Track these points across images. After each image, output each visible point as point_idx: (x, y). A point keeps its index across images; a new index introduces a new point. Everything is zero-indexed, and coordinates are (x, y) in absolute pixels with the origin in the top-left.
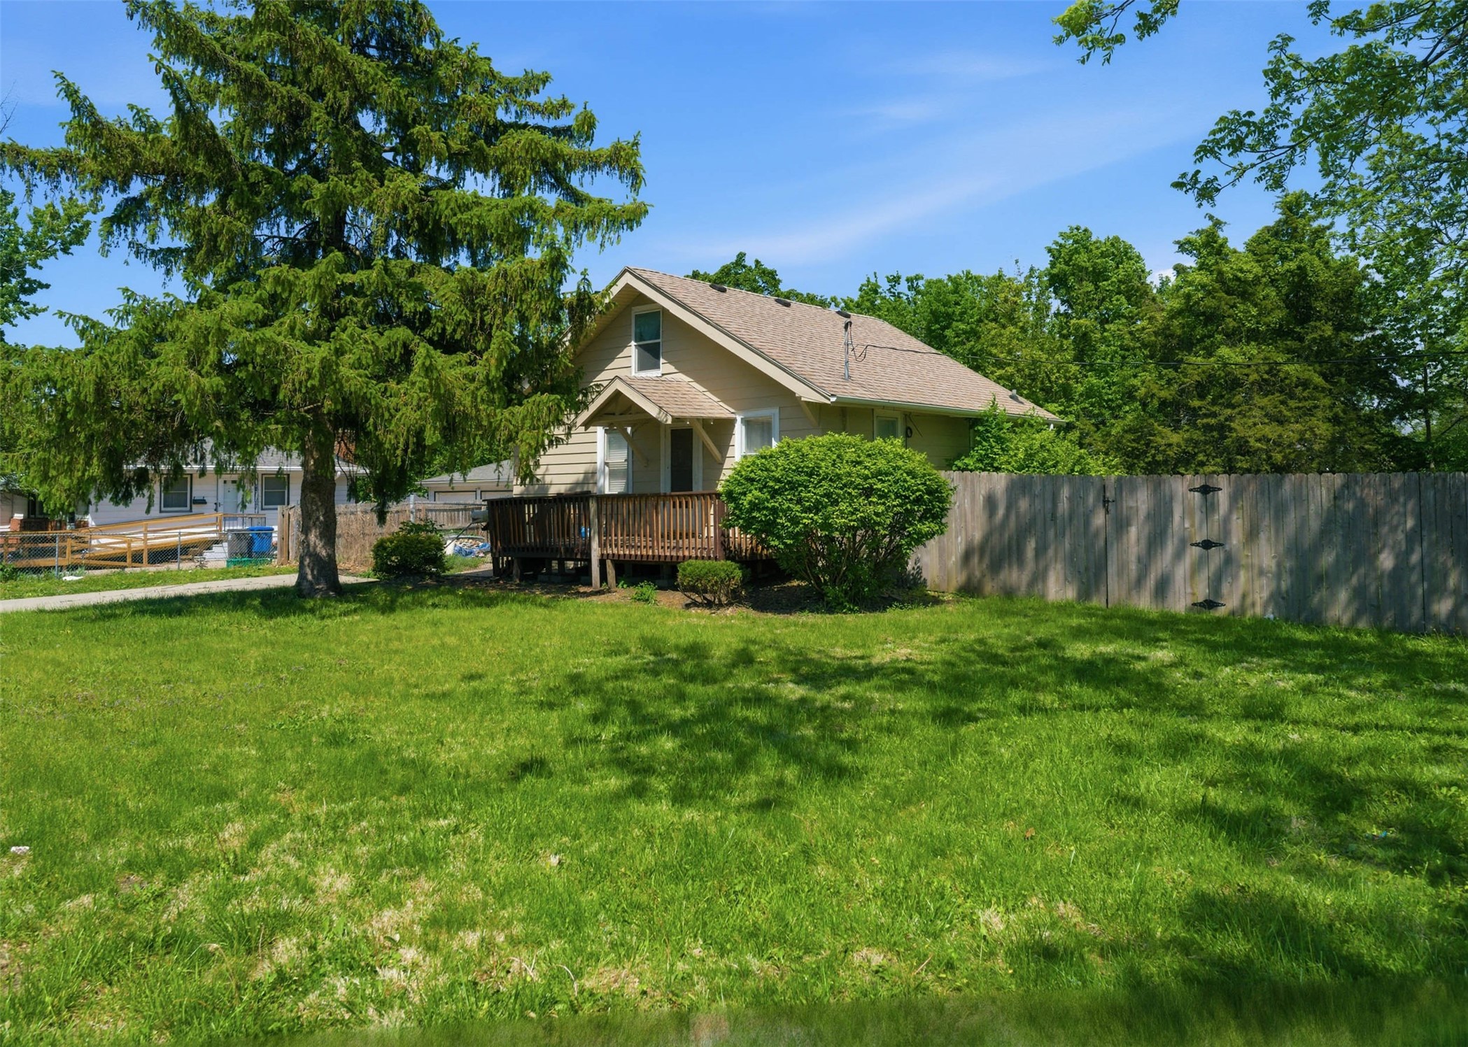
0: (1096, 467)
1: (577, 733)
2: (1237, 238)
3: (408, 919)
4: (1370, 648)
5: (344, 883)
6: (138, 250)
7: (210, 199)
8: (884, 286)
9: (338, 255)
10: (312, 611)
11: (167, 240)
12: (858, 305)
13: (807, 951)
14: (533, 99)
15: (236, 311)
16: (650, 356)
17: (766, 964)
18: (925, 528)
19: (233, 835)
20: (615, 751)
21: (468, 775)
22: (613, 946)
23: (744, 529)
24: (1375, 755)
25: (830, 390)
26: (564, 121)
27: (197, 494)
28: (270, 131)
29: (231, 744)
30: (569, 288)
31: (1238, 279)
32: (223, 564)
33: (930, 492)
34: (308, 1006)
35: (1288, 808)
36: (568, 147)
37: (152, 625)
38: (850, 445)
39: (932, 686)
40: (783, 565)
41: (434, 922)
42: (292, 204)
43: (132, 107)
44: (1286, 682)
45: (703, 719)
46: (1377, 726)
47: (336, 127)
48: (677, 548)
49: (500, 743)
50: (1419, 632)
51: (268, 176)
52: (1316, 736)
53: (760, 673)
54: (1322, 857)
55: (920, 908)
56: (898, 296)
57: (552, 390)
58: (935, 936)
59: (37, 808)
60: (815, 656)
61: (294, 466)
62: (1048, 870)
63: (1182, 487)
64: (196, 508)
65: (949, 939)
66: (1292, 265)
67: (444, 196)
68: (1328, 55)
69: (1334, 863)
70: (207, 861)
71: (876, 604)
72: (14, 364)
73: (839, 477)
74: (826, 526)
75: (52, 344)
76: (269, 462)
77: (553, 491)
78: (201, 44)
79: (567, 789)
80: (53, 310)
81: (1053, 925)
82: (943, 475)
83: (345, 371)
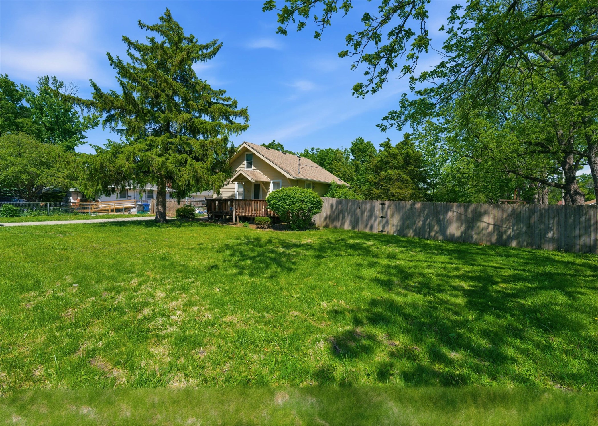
0: (358, 198)
1: (226, 259)
2: (394, 144)
3: (179, 304)
4: (417, 242)
5: (163, 295)
6: (113, 129)
7: (133, 117)
8: (310, 150)
9: (168, 134)
10: (159, 226)
11: (120, 126)
12: (304, 155)
13: (279, 312)
14: (221, 96)
15: (139, 147)
16: (250, 165)
17: (269, 315)
18: (316, 211)
19: (134, 282)
20: (236, 263)
21: (197, 269)
22: (231, 310)
23: (272, 209)
24: (415, 267)
25: (294, 176)
26: (230, 103)
27: (129, 195)
28: (150, 100)
29: (135, 259)
30: (229, 146)
31: (393, 154)
32: (136, 213)
33: (318, 202)
34: (151, 325)
35: (394, 279)
36: (229, 109)
37: (115, 228)
38: (299, 190)
39: (315, 249)
40: (281, 219)
41: (186, 305)
42: (156, 119)
43: (111, 91)
44: (397, 250)
45: (258, 256)
46: (416, 260)
47: (168, 100)
48: (255, 214)
49: (206, 261)
50: (427, 239)
51: (149, 112)
52: (402, 262)
53: (273, 245)
54: (400, 290)
55: (307, 302)
56: (313, 153)
57: (223, 172)
58: (310, 308)
59: (80, 275)
60: (287, 241)
61: (155, 188)
62: (338, 293)
63: (377, 204)
64: (128, 198)
65: (314, 309)
66: (405, 151)
67: (196, 120)
68: (414, 100)
69: (404, 291)
70: (127, 289)
71: (304, 229)
72: (77, 158)
73: (296, 197)
74: (292, 209)
75: (88, 153)
76: (148, 187)
77: (224, 198)
78: (131, 74)
79: (222, 272)
80: (88, 143)
81: (338, 306)
82: (321, 198)
83: (168, 164)
